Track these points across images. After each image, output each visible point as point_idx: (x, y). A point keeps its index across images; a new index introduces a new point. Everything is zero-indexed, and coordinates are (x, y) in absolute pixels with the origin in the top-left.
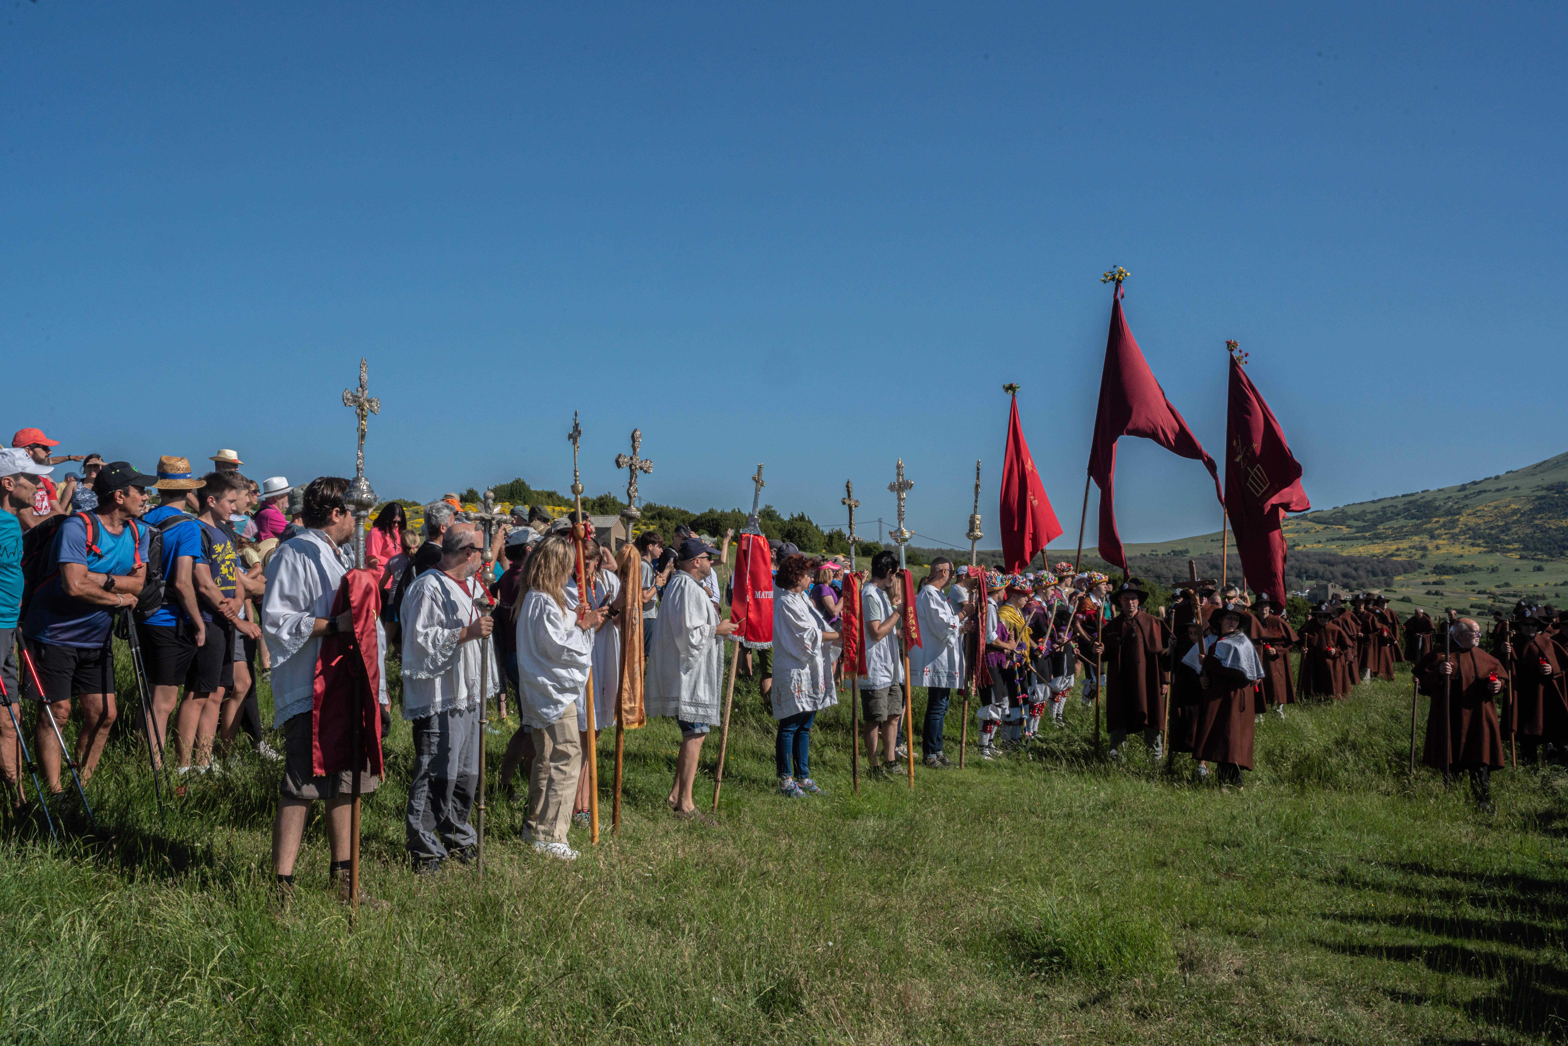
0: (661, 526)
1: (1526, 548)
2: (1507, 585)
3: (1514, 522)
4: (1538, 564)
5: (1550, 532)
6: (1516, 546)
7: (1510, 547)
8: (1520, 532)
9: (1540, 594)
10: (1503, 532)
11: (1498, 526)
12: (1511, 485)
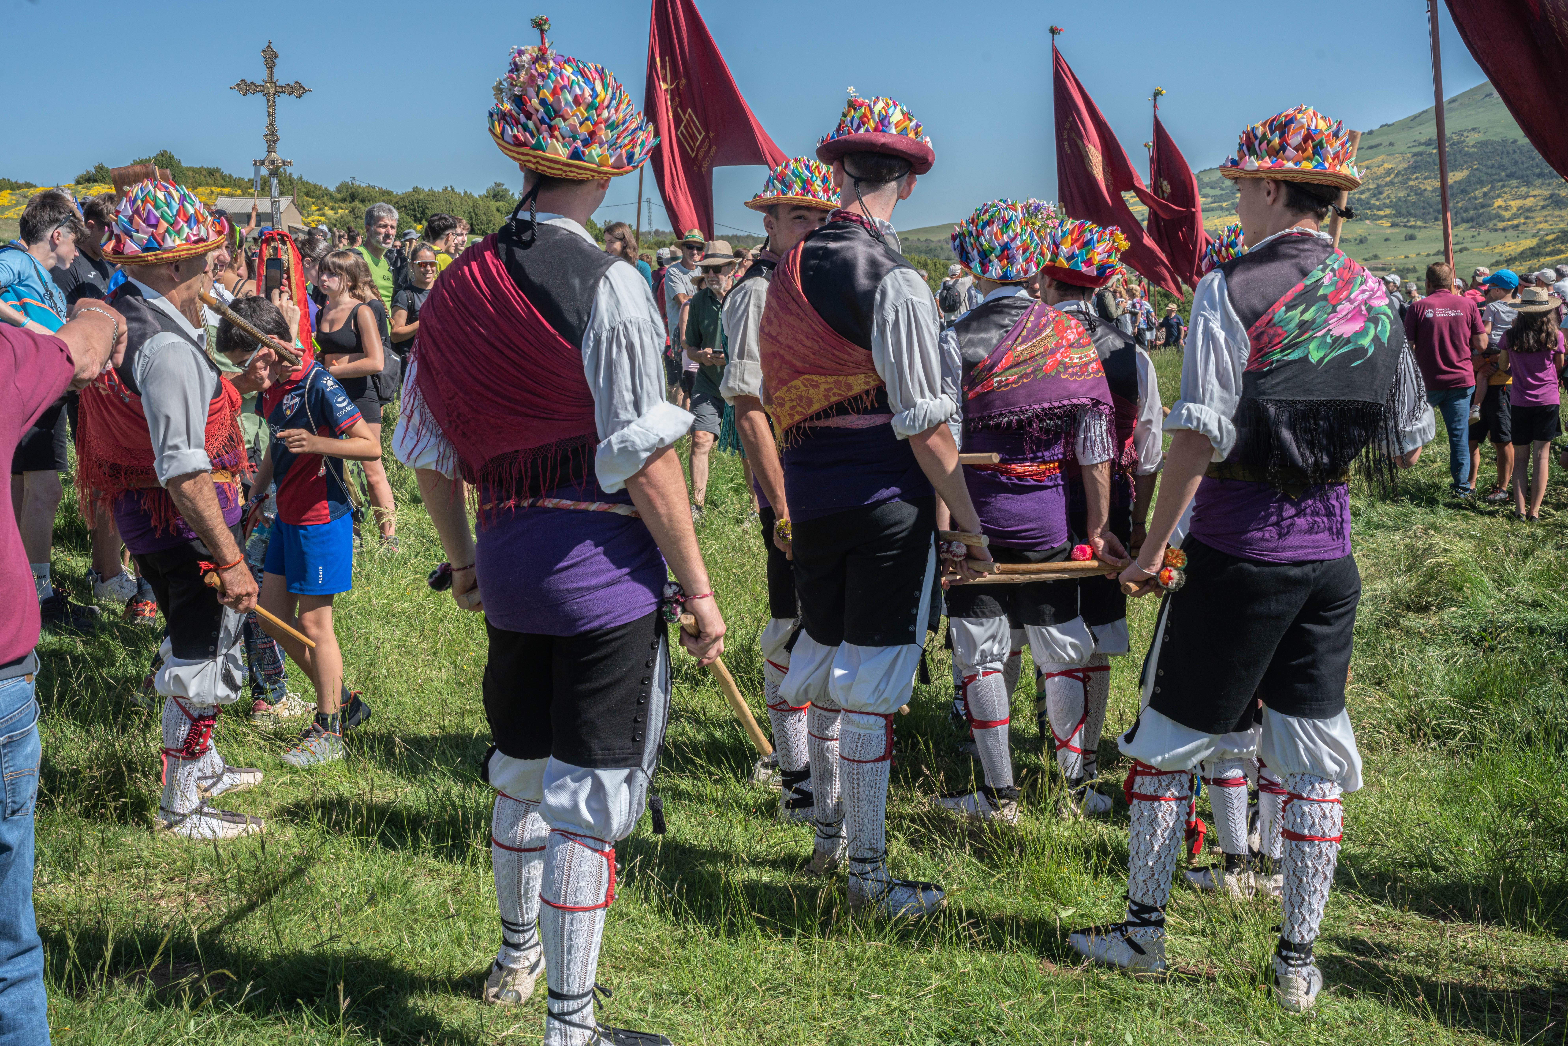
0: (352, 211)
1: (1399, 214)
2: (1376, 257)
3: (1386, 185)
4: (1410, 232)
5: (1426, 194)
6: (1388, 211)
7: (1381, 213)
8: (1392, 196)
9: (1411, 266)
10: (1375, 196)
11: (1369, 190)
12: (1385, 140)
